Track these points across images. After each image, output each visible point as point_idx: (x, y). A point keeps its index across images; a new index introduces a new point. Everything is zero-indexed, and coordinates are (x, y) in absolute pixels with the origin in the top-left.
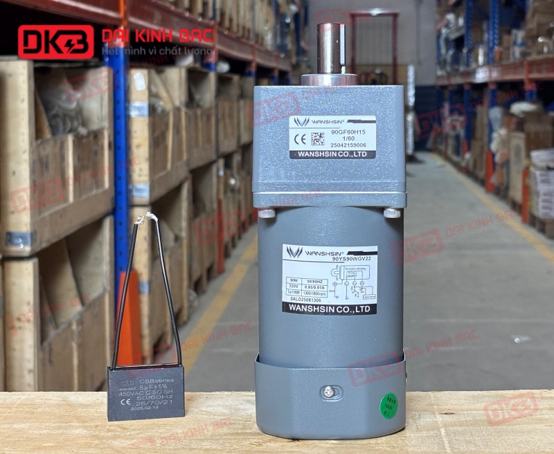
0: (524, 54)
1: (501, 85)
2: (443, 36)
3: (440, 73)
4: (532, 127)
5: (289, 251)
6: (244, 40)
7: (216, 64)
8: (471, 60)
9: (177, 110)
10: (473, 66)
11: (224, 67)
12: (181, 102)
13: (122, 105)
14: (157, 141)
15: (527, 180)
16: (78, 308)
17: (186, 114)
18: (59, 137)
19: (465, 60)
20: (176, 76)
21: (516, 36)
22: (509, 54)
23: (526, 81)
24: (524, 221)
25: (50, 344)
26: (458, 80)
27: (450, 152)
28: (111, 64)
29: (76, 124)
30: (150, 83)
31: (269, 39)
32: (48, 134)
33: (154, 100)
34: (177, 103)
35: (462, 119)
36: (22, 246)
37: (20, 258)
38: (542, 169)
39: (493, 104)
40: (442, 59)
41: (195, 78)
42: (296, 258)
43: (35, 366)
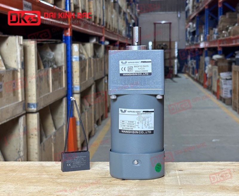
0: (218, 37)
1: (209, 49)
2: (188, 31)
3: (187, 44)
4: (220, 64)
5: (122, 111)
6: (115, 33)
7: (104, 42)
8: (198, 39)
9: (90, 59)
10: (199, 42)
11: (107, 43)
12: (91, 56)
13: (69, 57)
14: (82, 70)
15: (219, 84)
16: (54, 130)
17: (93, 60)
18: (46, 69)
19: (196, 39)
20: (89, 46)
21: (215, 31)
22: (212, 37)
23: (218, 47)
24: (218, 99)
25: (44, 144)
26: (193, 47)
27: (190, 73)
28: (66, 42)
29: (53, 64)
30: (80, 48)
31: (124, 32)
32: (42, 68)
33: (81, 55)
34: (90, 56)
35: (195, 61)
36: (33, 108)
37: (32, 113)
38: (224, 79)
39: (206, 55)
40: (187, 39)
41: (96, 47)
42: (124, 113)
43: (38, 152)
